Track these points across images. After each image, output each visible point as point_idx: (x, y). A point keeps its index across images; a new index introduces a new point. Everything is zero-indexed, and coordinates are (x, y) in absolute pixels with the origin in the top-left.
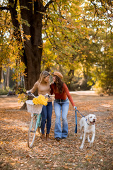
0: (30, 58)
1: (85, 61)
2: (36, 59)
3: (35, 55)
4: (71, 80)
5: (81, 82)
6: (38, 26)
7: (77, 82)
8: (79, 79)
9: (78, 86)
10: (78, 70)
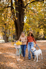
0: (19, 27)
1: (44, 28)
2: (21, 28)
3: (21, 26)
4: (38, 36)
5: (42, 37)
6: (22, 14)
7: (41, 37)
8: (42, 35)
9: (41, 38)
10: (41, 32)
